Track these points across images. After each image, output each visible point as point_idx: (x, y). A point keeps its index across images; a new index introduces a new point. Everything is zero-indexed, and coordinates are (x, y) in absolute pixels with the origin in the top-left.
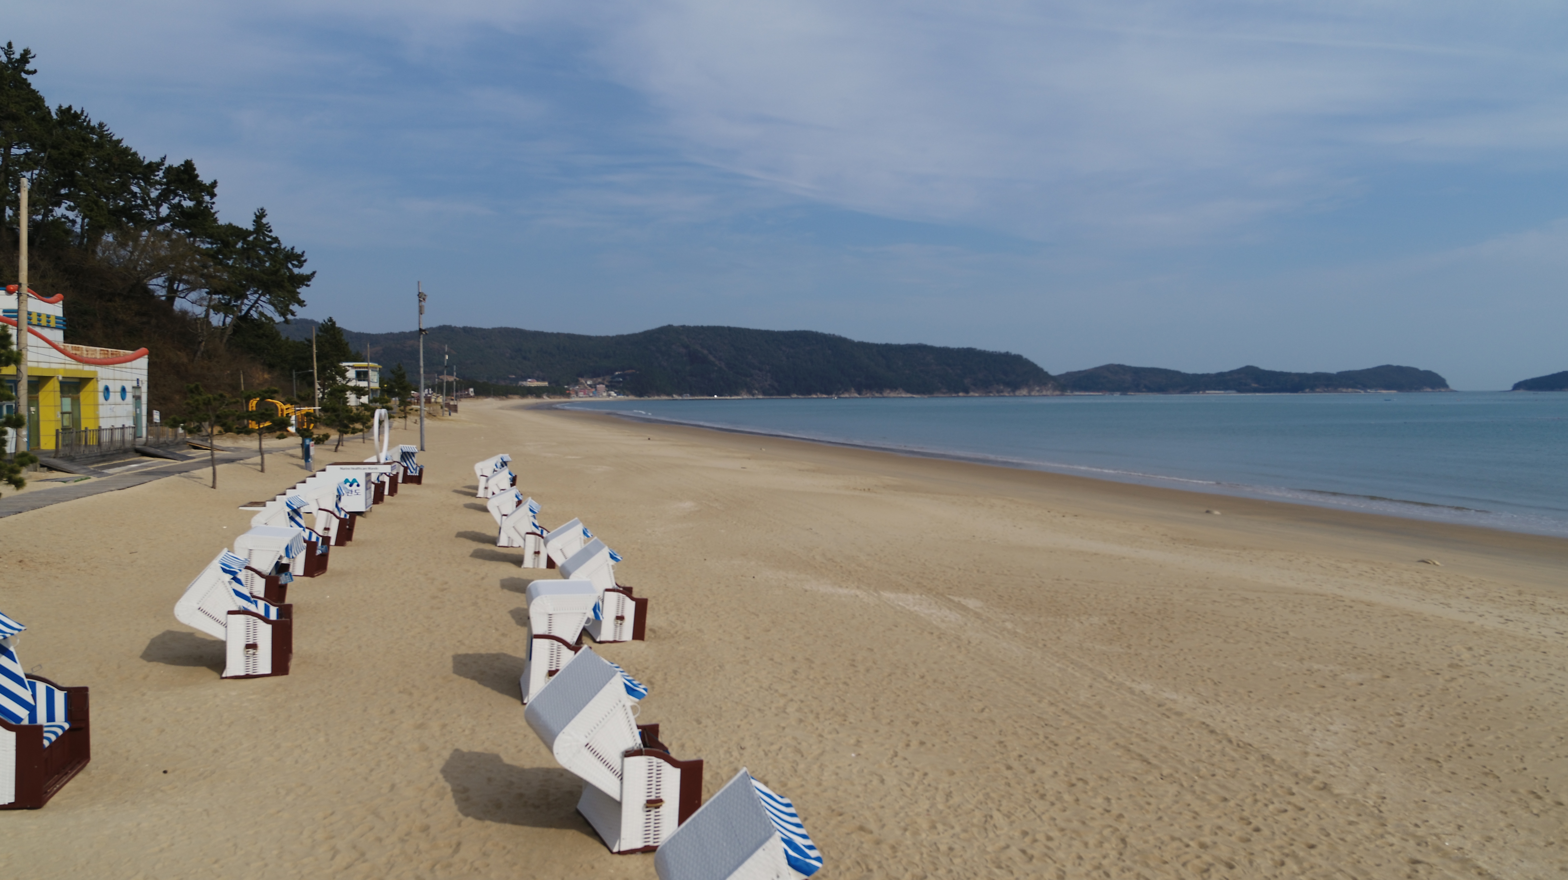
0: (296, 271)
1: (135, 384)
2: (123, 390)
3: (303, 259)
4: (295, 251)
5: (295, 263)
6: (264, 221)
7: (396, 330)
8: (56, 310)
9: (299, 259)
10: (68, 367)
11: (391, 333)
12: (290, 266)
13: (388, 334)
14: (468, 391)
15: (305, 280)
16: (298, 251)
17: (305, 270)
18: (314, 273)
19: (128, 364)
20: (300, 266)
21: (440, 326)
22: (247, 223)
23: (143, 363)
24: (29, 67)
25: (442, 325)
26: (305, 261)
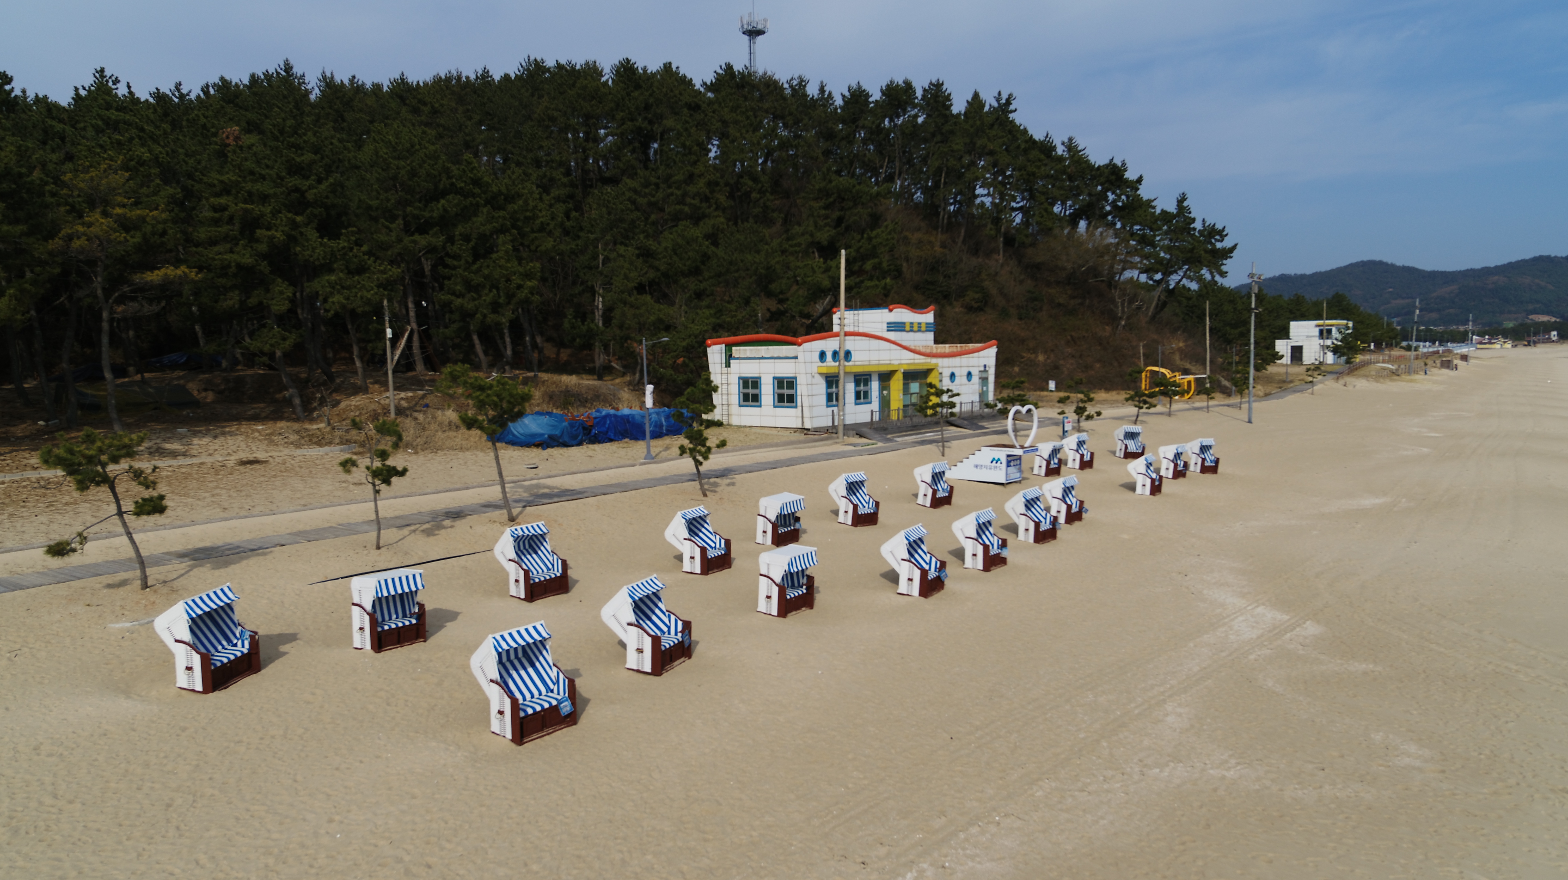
0: (1219, 245)
1: (982, 369)
2: (969, 374)
3: (1224, 233)
4: (1216, 227)
5: (1217, 237)
6: (1185, 204)
7: (1478, 265)
8: (929, 317)
9: (1221, 234)
10: (916, 361)
11: (1472, 270)
12: (1213, 241)
13: (1467, 270)
14: (1550, 335)
15: (1227, 253)
16: (1219, 226)
17: (1227, 243)
18: (1236, 245)
19: (976, 354)
20: (1222, 241)
21: (1535, 257)
22: (1172, 208)
23: (992, 351)
24: (1012, 107)
25: (1537, 255)
26: (1227, 235)
